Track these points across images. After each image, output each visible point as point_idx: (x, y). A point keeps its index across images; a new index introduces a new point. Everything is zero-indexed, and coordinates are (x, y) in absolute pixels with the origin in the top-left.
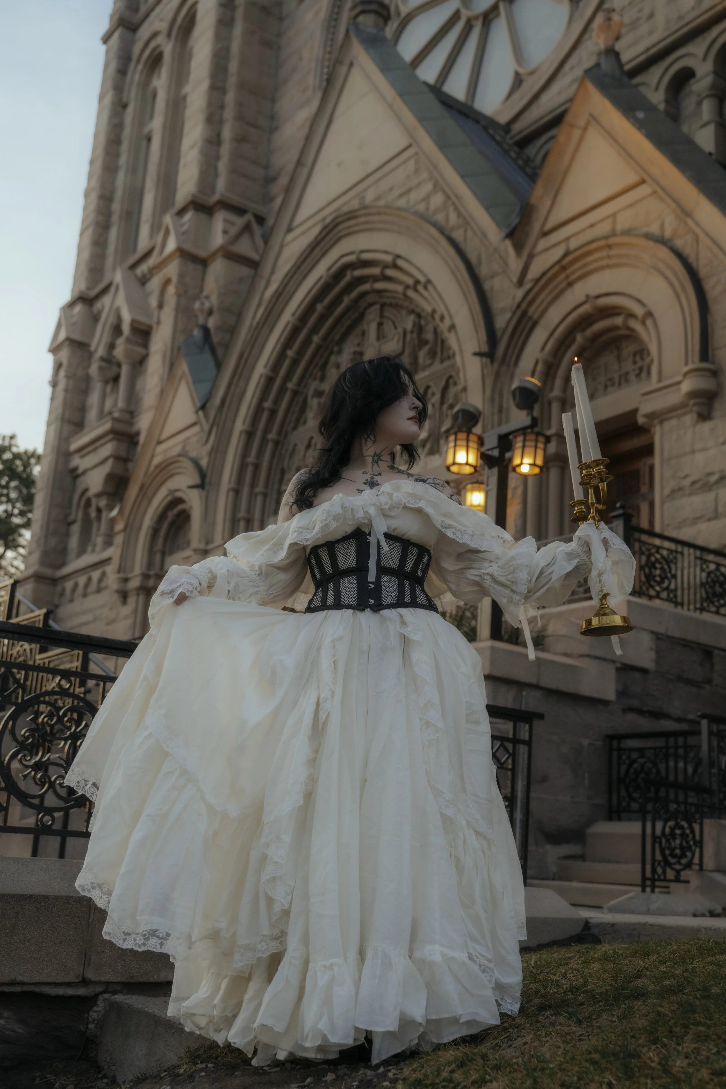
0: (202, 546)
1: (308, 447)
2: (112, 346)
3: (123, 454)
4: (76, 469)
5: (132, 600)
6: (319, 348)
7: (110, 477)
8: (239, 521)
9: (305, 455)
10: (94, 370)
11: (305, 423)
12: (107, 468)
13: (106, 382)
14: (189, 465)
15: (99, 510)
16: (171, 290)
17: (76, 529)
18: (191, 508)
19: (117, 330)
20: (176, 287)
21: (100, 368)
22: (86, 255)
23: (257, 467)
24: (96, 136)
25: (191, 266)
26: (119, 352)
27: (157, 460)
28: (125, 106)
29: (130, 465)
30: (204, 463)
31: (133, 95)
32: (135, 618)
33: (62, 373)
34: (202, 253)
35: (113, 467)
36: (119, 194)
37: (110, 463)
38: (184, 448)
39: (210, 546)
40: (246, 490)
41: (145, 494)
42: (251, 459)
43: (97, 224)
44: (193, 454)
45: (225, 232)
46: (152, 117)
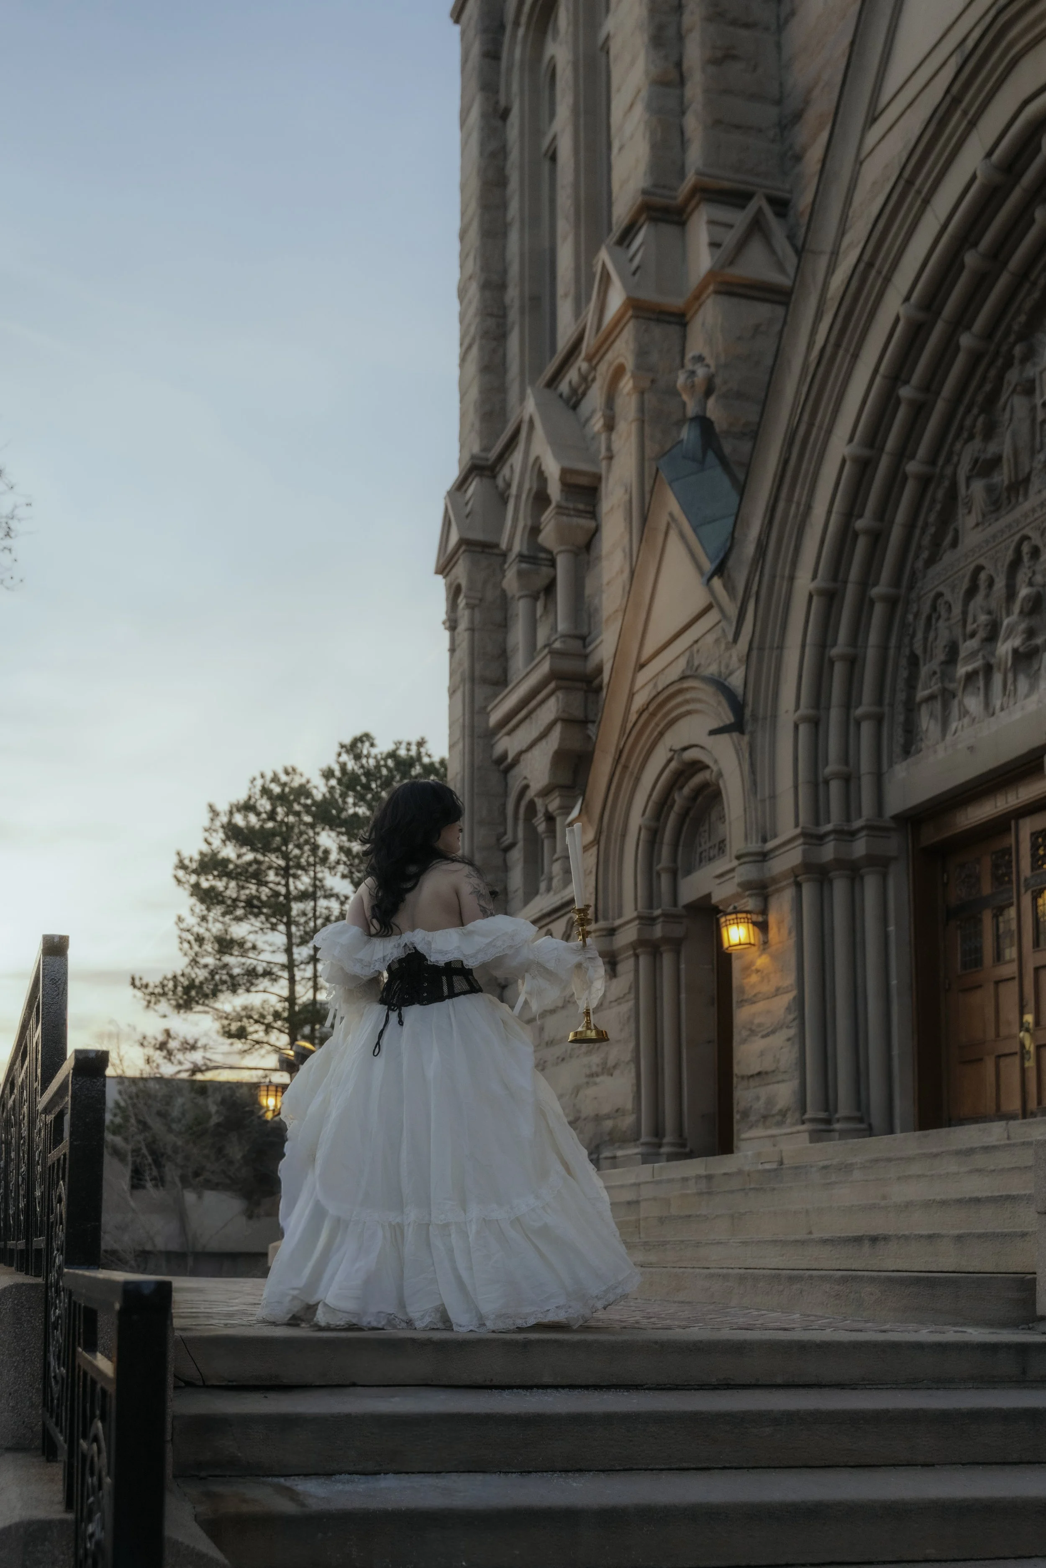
0: (754, 846)
1: (972, 592)
2: (535, 530)
3: (578, 714)
4: (504, 756)
5: (626, 967)
6: (976, 358)
7: (560, 757)
8: (827, 782)
9: (965, 613)
10: (510, 581)
11: (954, 544)
12: (553, 742)
13: (535, 598)
14: (707, 694)
15: (550, 819)
16: (627, 384)
17: (516, 855)
18: (720, 774)
19: (541, 499)
20: (634, 376)
21: (520, 574)
22: (474, 393)
23: (853, 662)
24: (463, 187)
25: (657, 331)
26: (548, 537)
27: (640, 701)
28: (504, 115)
29: (592, 729)
30: (736, 681)
31: (515, 87)
32: (637, 999)
33: (462, 602)
34: (676, 302)
35: (562, 739)
36: (514, 270)
37: (557, 732)
38: (689, 662)
39: (770, 845)
40: (835, 715)
41: (625, 767)
42: (839, 649)
43: (485, 334)
44: (712, 669)
45: (714, 245)
46: (552, 115)
